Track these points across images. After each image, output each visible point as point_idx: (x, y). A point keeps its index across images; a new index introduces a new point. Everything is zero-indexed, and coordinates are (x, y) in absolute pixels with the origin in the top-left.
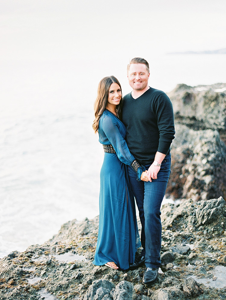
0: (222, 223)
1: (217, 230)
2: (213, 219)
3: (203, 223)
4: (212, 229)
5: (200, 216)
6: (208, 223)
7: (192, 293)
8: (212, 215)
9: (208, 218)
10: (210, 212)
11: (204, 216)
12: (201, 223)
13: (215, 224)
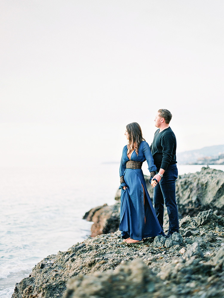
0: (213, 224)
1: (211, 227)
2: (208, 220)
3: (202, 224)
4: (208, 227)
5: (199, 220)
6: (205, 224)
7: (212, 239)
8: (207, 218)
9: (205, 220)
10: (206, 216)
11: (202, 219)
12: (200, 224)
13: (209, 224)
